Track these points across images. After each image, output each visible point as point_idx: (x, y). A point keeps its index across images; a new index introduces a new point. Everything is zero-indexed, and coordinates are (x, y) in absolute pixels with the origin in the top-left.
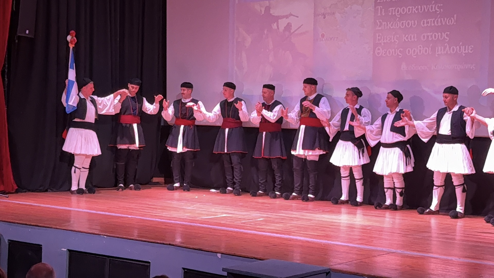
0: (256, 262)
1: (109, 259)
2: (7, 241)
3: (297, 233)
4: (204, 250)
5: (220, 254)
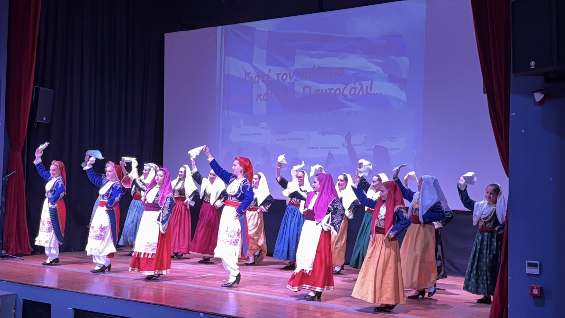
2: (21, 301)
3: (268, 291)
4: (189, 310)
5: (202, 314)
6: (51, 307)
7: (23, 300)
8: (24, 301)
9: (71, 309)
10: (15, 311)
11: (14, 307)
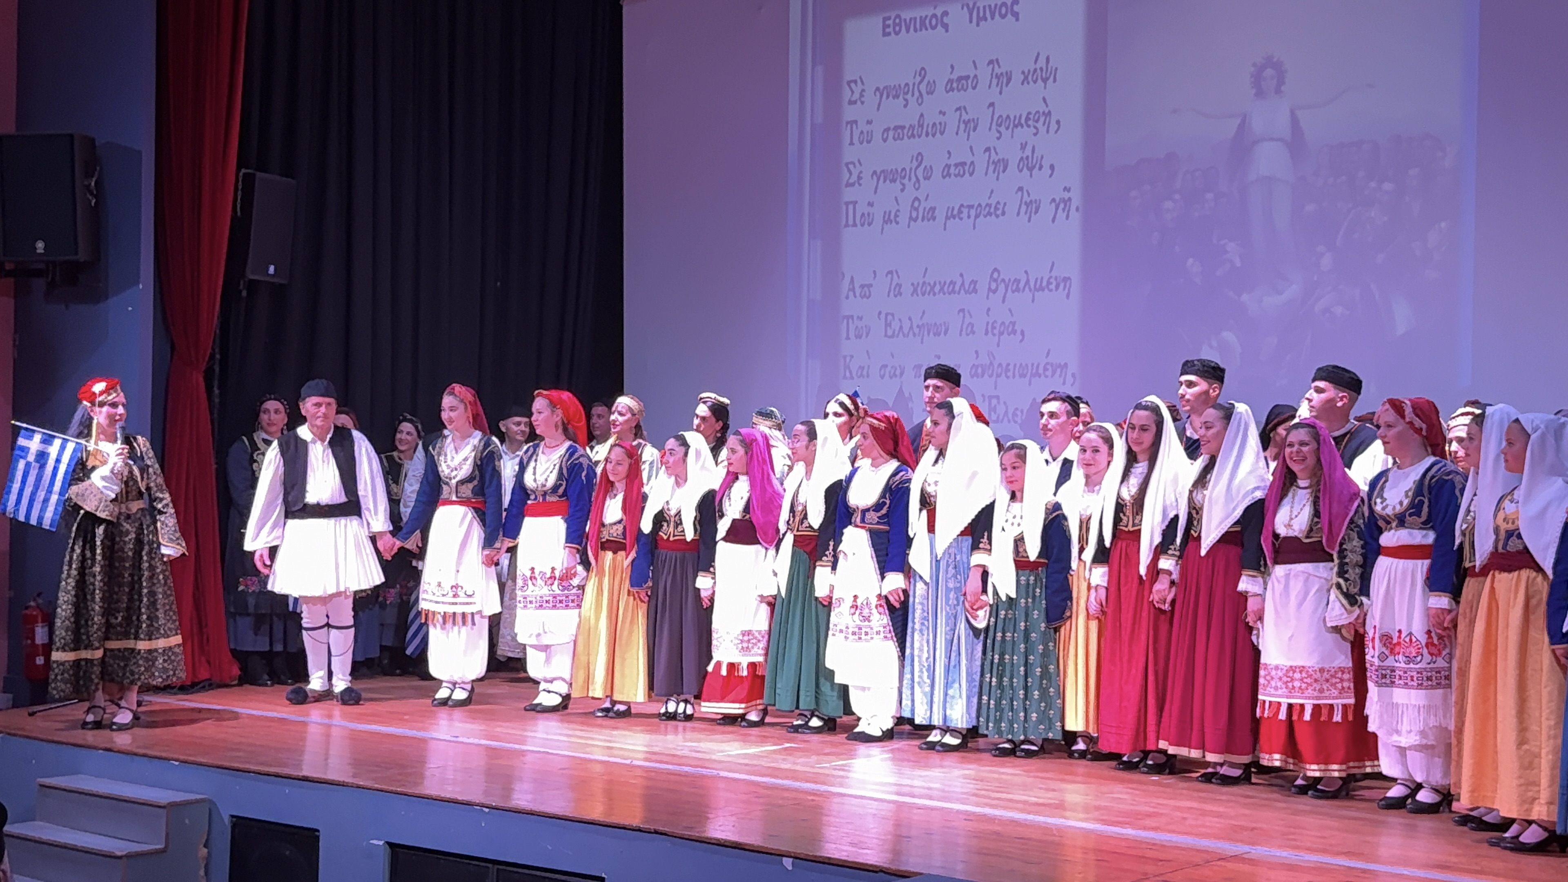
1: (495, 870)
2: (227, 820)
4: (746, 847)
5: (791, 860)
6: (318, 837)
7: (233, 816)
8: (234, 819)
9: (381, 843)
10: (208, 852)
11: (204, 841)
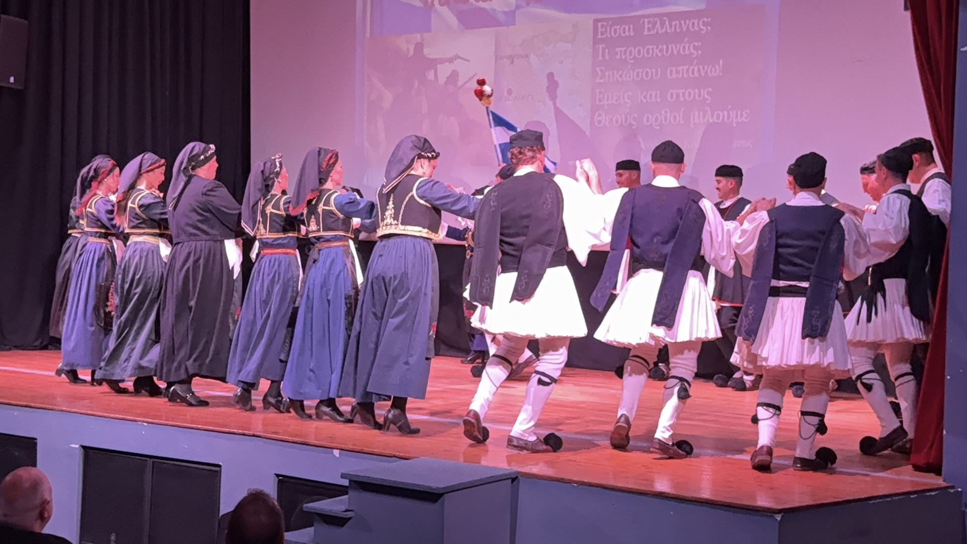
0: (398, 463)
1: (151, 462)
4: (311, 444)
5: (338, 451)
6: (35, 444)
9: (77, 446)
